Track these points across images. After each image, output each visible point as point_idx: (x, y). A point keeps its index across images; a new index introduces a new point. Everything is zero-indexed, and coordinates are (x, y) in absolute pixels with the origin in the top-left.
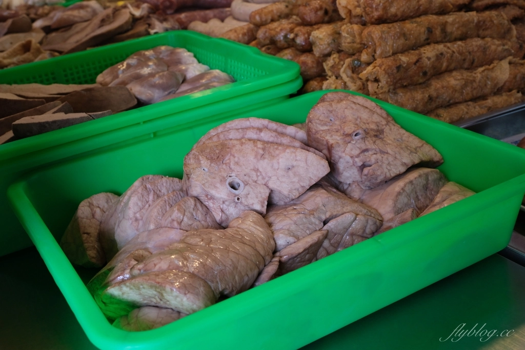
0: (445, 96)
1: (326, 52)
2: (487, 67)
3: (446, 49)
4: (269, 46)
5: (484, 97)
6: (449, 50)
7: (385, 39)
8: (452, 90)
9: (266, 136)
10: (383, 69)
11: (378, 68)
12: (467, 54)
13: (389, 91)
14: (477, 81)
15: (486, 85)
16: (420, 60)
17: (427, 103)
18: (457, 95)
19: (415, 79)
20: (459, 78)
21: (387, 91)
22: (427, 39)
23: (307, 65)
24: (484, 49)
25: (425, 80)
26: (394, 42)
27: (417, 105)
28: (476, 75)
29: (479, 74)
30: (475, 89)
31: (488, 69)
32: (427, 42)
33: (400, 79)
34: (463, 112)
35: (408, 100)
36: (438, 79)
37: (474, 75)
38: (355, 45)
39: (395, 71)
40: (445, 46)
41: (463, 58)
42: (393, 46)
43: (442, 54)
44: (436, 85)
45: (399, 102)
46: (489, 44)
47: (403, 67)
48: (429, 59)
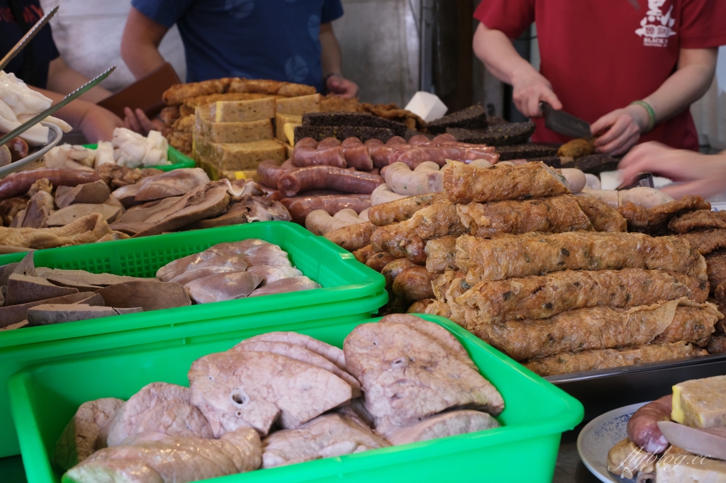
0: (575, 338)
1: (441, 267)
2: (645, 307)
3: (584, 278)
4: (383, 253)
5: (634, 346)
6: (589, 280)
7: (498, 258)
8: (584, 330)
9: (296, 353)
10: (483, 294)
11: (478, 292)
12: (618, 287)
13: (493, 323)
14: (625, 324)
15: (638, 330)
16: (543, 288)
17: (544, 343)
18: (593, 338)
19: (535, 311)
20: (598, 316)
21: (489, 322)
22: (562, 263)
23: (414, 282)
24: (645, 283)
25: (550, 314)
26: (509, 262)
27: (529, 344)
28: (624, 316)
29: (628, 315)
30: (620, 333)
31: (646, 310)
32: (562, 267)
33: (510, 310)
34: (596, 361)
35: (517, 337)
36: (569, 315)
37: (622, 315)
38: (468, 261)
39: (501, 298)
40: (585, 275)
41: (610, 292)
42: (507, 268)
43: (577, 284)
44: (564, 322)
45: (504, 338)
46: (654, 277)
47: (514, 294)
48: (555, 288)
